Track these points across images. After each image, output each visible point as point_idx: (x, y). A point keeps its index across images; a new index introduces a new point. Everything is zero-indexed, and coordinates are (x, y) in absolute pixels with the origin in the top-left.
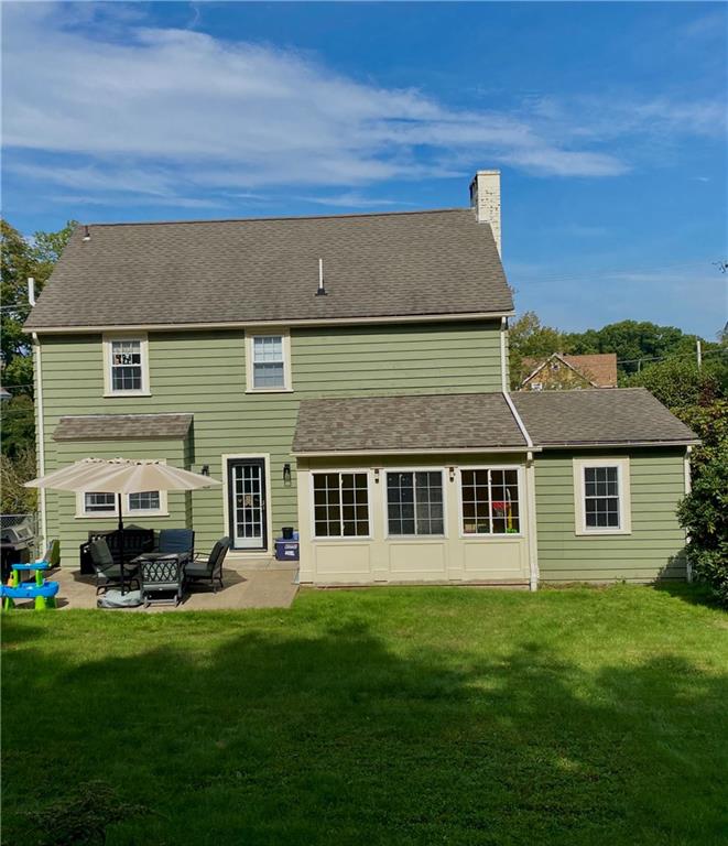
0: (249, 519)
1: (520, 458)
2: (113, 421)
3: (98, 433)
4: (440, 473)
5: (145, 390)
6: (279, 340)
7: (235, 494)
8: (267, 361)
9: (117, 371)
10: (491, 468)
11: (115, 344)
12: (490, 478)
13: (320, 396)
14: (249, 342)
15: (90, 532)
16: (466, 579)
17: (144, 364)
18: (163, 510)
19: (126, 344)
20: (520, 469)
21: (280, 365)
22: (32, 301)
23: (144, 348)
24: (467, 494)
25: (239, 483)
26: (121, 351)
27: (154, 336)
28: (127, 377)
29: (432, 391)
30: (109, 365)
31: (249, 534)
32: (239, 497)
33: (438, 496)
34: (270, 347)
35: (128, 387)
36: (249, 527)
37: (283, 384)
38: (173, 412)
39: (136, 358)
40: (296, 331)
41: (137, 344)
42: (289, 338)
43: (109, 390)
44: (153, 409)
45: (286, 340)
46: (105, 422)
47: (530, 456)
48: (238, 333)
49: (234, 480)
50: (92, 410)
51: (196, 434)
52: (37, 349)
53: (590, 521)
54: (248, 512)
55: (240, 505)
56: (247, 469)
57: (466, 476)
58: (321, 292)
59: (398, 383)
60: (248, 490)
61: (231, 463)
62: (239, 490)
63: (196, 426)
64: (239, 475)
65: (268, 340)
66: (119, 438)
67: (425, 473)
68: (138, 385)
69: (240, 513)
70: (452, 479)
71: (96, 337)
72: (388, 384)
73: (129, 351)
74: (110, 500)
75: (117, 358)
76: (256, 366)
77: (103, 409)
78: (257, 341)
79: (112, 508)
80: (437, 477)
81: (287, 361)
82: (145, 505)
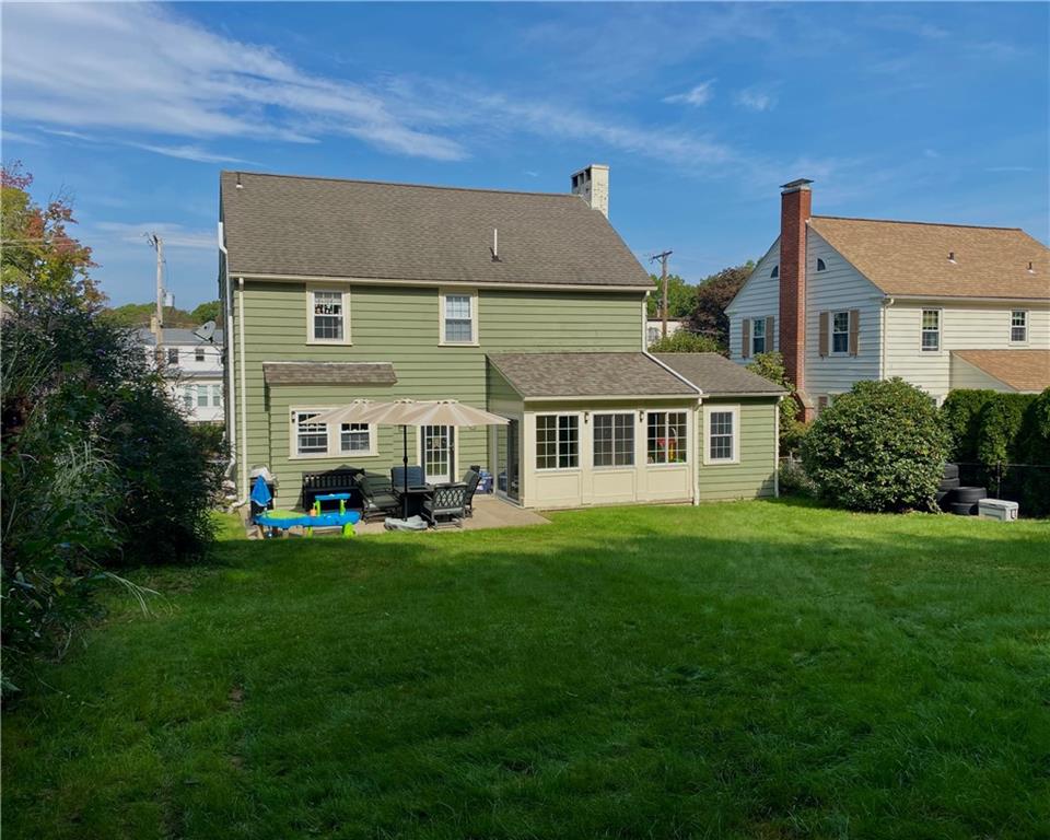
0: (437, 459)
2: (317, 369)
3: (310, 378)
4: (633, 415)
5: (346, 339)
6: (468, 299)
7: (425, 437)
8: (455, 318)
9: (318, 320)
10: (669, 411)
11: (318, 295)
12: (667, 419)
13: (501, 350)
14: (442, 299)
15: (303, 472)
17: (345, 314)
18: (373, 451)
19: (328, 295)
20: (688, 411)
21: (468, 322)
23: (346, 300)
24: (651, 432)
26: (324, 301)
27: (356, 288)
28: (328, 326)
30: (311, 315)
31: (437, 473)
32: (429, 440)
33: (630, 433)
34: (456, 305)
35: (330, 336)
36: (437, 466)
37: (470, 339)
38: (374, 360)
39: (337, 309)
40: (482, 292)
41: (339, 295)
42: (476, 298)
43: (311, 339)
44: (354, 358)
45: (474, 300)
46: (309, 369)
47: (700, 402)
48: (433, 291)
50: (299, 358)
52: (240, 294)
53: (713, 454)
54: (437, 453)
55: (430, 446)
57: (651, 417)
58: (496, 259)
59: (564, 342)
60: (437, 434)
62: (429, 434)
65: (458, 299)
66: (333, 384)
67: (621, 416)
68: (339, 336)
69: (429, 453)
70: (641, 420)
71: (300, 287)
72: (556, 342)
73: (330, 302)
74: (323, 440)
75: (319, 308)
76: (448, 322)
77: (305, 357)
78: (449, 299)
79: (325, 450)
80: (630, 418)
81: (474, 318)
82: (354, 447)
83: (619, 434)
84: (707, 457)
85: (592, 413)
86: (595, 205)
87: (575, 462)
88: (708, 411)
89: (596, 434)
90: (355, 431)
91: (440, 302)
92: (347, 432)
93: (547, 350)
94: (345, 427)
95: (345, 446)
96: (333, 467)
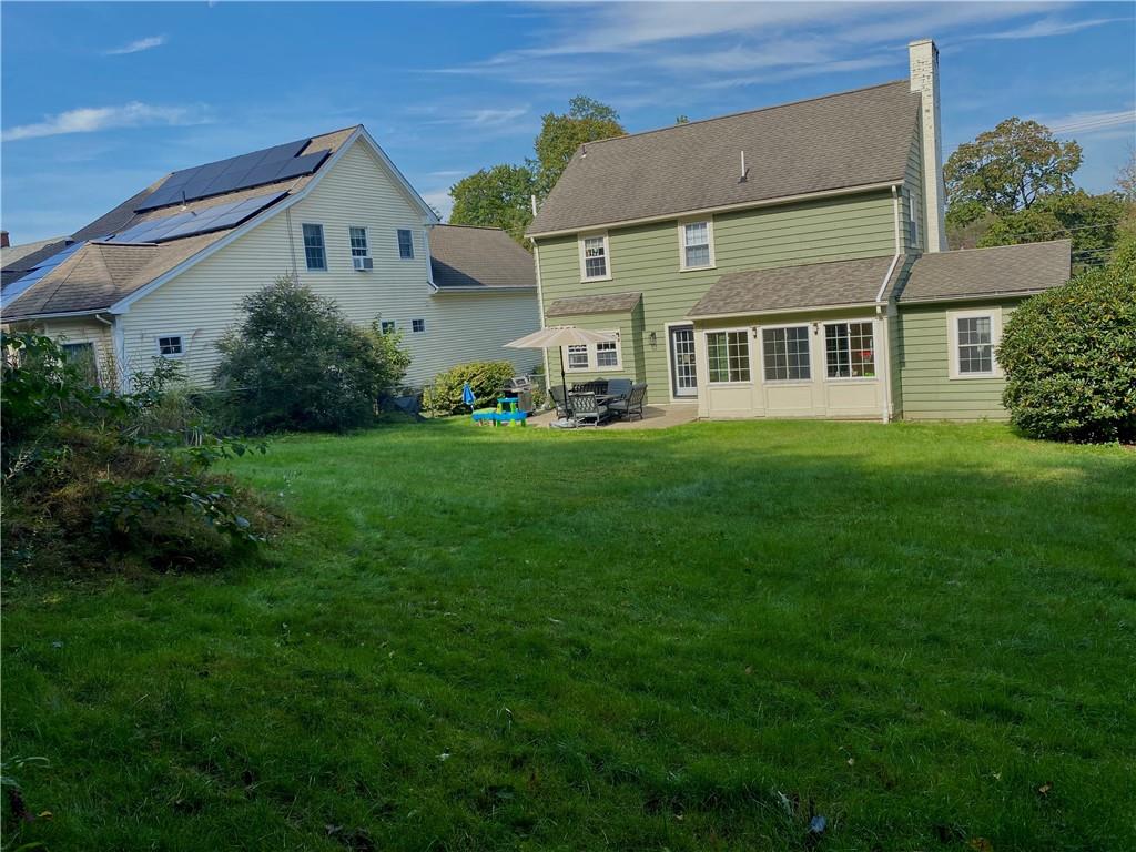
0: (687, 374)
1: (870, 312)
2: (586, 301)
3: (574, 310)
4: (806, 329)
5: (608, 276)
6: (704, 226)
7: (676, 354)
8: (697, 244)
9: (589, 262)
10: (849, 322)
11: (587, 241)
12: (849, 330)
13: (738, 270)
14: (681, 229)
16: (830, 414)
17: (606, 255)
18: (620, 367)
19: (594, 241)
20: (874, 321)
21: (706, 247)
22: (535, 214)
23: (606, 242)
24: (830, 344)
25: (679, 345)
26: (590, 246)
27: (612, 232)
28: (596, 266)
30: (583, 258)
31: (688, 385)
32: (679, 357)
33: (805, 346)
34: (698, 232)
35: (597, 274)
36: (687, 379)
37: (709, 263)
38: (627, 290)
39: (601, 251)
40: (718, 216)
41: (601, 240)
42: (712, 223)
43: (584, 278)
44: (614, 290)
45: (710, 225)
46: (581, 302)
47: (879, 310)
48: (672, 223)
49: (675, 342)
50: (574, 294)
51: (645, 308)
52: (536, 250)
53: (964, 367)
54: (687, 368)
55: (680, 362)
56: (684, 333)
57: (830, 330)
58: (744, 180)
60: (686, 351)
61: (672, 329)
62: (679, 351)
63: (644, 301)
64: (678, 339)
65: (696, 227)
66: (586, 313)
67: (794, 329)
68: (604, 273)
69: (680, 368)
70: (816, 333)
71: (573, 237)
73: (595, 246)
74: (586, 360)
75: (589, 252)
76: (689, 249)
77: (580, 293)
78: (688, 228)
79: (587, 366)
80: (804, 332)
81: (710, 241)
82: (608, 363)
83: (793, 347)
84: (954, 370)
85: (760, 329)
86: (913, 88)
87: (746, 376)
88: (953, 317)
89: (768, 348)
90: (607, 350)
91: (679, 233)
92: (603, 351)
93: (785, 264)
94: (600, 347)
95: (601, 363)
96: (593, 379)
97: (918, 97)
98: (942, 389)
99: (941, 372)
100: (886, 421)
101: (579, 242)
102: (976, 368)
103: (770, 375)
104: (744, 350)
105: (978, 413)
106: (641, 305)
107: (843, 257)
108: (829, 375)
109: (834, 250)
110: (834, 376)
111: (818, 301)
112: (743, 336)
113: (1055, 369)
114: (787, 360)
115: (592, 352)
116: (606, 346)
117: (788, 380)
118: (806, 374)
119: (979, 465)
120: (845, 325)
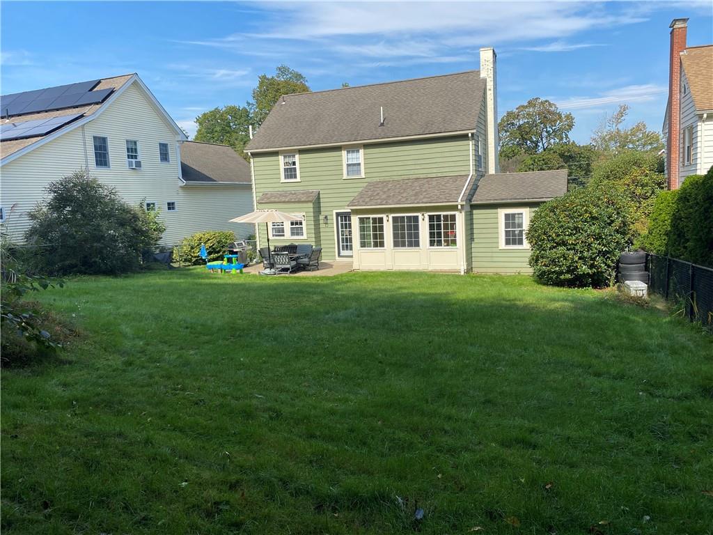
0: (347, 242)
1: (455, 208)
2: (284, 194)
3: (276, 200)
4: (417, 217)
5: (298, 179)
6: (358, 151)
7: (340, 230)
8: (354, 162)
9: (286, 170)
10: (443, 213)
11: (285, 157)
12: (442, 219)
13: (378, 179)
14: (344, 153)
16: (430, 269)
17: (297, 166)
18: (305, 237)
19: (289, 156)
20: (457, 213)
21: (359, 164)
22: (251, 137)
23: (297, 158)
24: (431, 227)
25: (342, 224)
26: (287, 160)
27: (301, 152)
28: (291, 173)
29: (434, 175)
30: (282, 167)
31: (347, 249)
32: (342, 231)
33: (417, 227)
34: (354, 155)
35: (291, 178)
36: (347, 246)
37: (360, 174)
38: (311, 189)
39: (294, 163)
40: (366, 146)
41: (294, 156)
42: (363, 150)
43: (283, 180)
44: (302, 188)
45: (362, 151)
46: (281, 195)
47: (459, 207)
48: (339, 148)
49: (340, 222)
50: (276, 190)
51: (321, 200)
52: (252, 160)
53: (508, 242)
54: (347, 239)
55: (343, 235)
56: (345, 217)
57: (431, 218)
58: (382, 124)
60: (346, 228)
61: (338, 214)
62: (342, 228)
63: (321, 196)
64: (342, 221)
65: (353, 152)
66: (284, 202)
67: (410, 217)
68: (295, 177)
69: (343, 239)
70: (423, 220)
71: (276, 154)
73: (291, 160)
74: (283, 231)
75: (286, 164)
76: (348, 165)
77: (280, 189)
78: (348, 152)
79: (283, 235)
80: (416, 218)
81: (362, 161)
82: (298, 234)
83: (410, 228)
84: (502, 244)
85: (391, 216)
86: (482, 75)
87: (382, 244)
88: (502, 212)
89: (395, 228)
90: (297, 226)
91: (343, 155)
92: (294, 226)
93: (406, 177)
94: (292, 224)
95: (293, 234)
96: (287, 244)
97: (485, 81)
98: (495, 255)
99: (495, 245)
100: (462, 273)
101: (280, 157)
102: (514, 243)
103: (396, 244)
104: (381, 229)
105: (514, 270)
106: (319, 198)
107: (439, 175)
108: (430, 245)
109: (435, 171)
110: (433, 246)
111: (424, 200)
112: (381, 220)
113: (558, 244)
114: (406, 236)
115: (287, 227)
116: (297, 224)
117: (406, 248)
118: (417, 244)
119: (515, 300)
120: (440, 215)
